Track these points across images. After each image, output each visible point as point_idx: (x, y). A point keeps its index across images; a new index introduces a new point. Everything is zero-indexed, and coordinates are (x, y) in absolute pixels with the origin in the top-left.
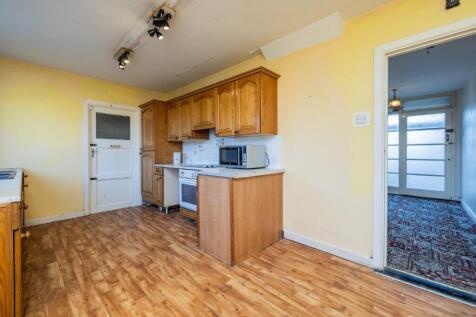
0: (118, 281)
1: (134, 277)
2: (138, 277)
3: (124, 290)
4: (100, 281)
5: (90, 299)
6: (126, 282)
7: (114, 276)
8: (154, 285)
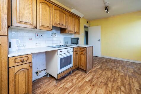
0: (117, 86)
1: (112, 83)
2: (111, 82)
3: (118, 83)
4: (123, 92)
5: (129, 89)
6: (115, 84)
7: (117, 89)
8: (110, 78)
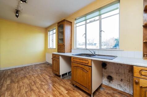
0: (40, 85)
2: (34, 86)
3: (38, 82)
5: (46, 81)
7: (41, 86)
